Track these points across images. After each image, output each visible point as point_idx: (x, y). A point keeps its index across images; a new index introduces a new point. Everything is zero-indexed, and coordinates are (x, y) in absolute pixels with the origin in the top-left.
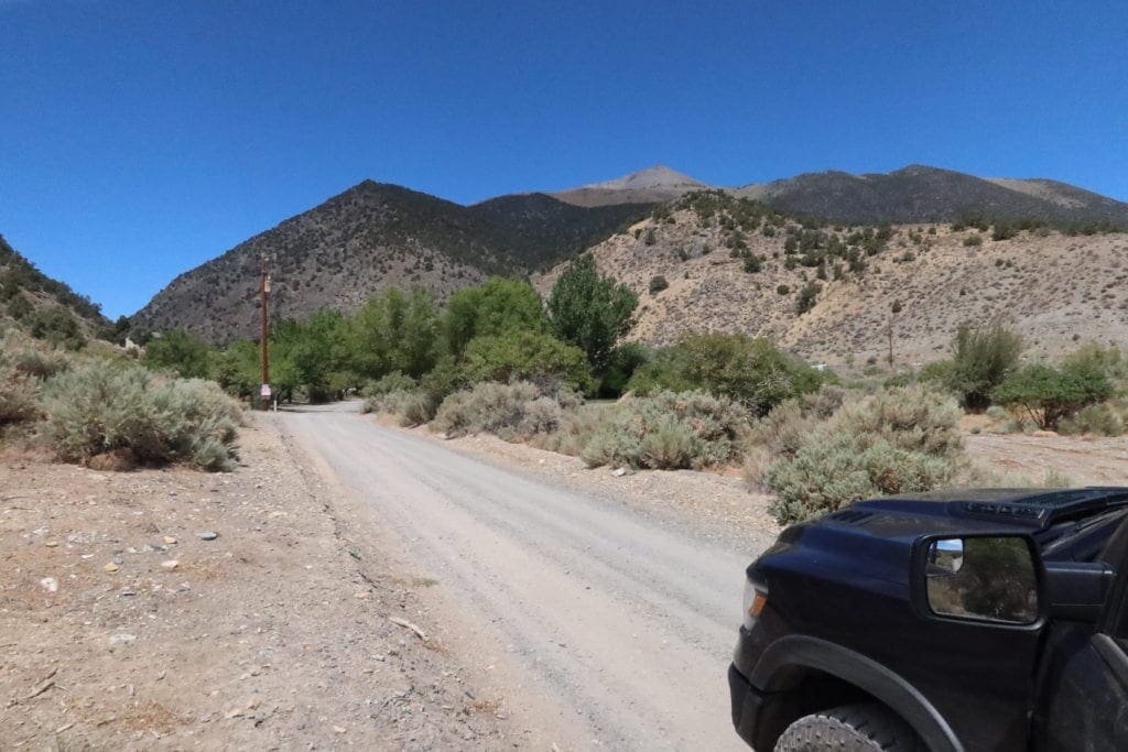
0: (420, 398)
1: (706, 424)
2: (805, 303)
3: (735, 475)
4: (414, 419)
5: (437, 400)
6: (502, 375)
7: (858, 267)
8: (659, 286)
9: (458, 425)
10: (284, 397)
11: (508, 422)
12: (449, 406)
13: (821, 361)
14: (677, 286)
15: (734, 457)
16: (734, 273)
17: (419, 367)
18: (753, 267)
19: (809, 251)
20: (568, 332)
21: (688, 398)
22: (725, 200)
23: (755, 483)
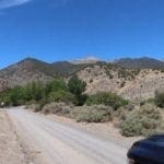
0: (38, 106)
1: (104, 112)
2: (122, 85)
3: (111, 124)
4: (37, 110)
5: (42, 106)
6: (57, 100)
7: (133, 78)
8: (91, 81)
9: (47, 112)
10: (7, 105)
11: (58, 111)
12: (45, 108)
13: (126, 98)
14: (95, 81)
15: (111, 120)
16: (107, 79)
17: (38, 99)
18: (111, 77)
19: (123, 74)
20: (72, 91)
21: (100, 106)
22: (105, 63)
23: (116, 126)
